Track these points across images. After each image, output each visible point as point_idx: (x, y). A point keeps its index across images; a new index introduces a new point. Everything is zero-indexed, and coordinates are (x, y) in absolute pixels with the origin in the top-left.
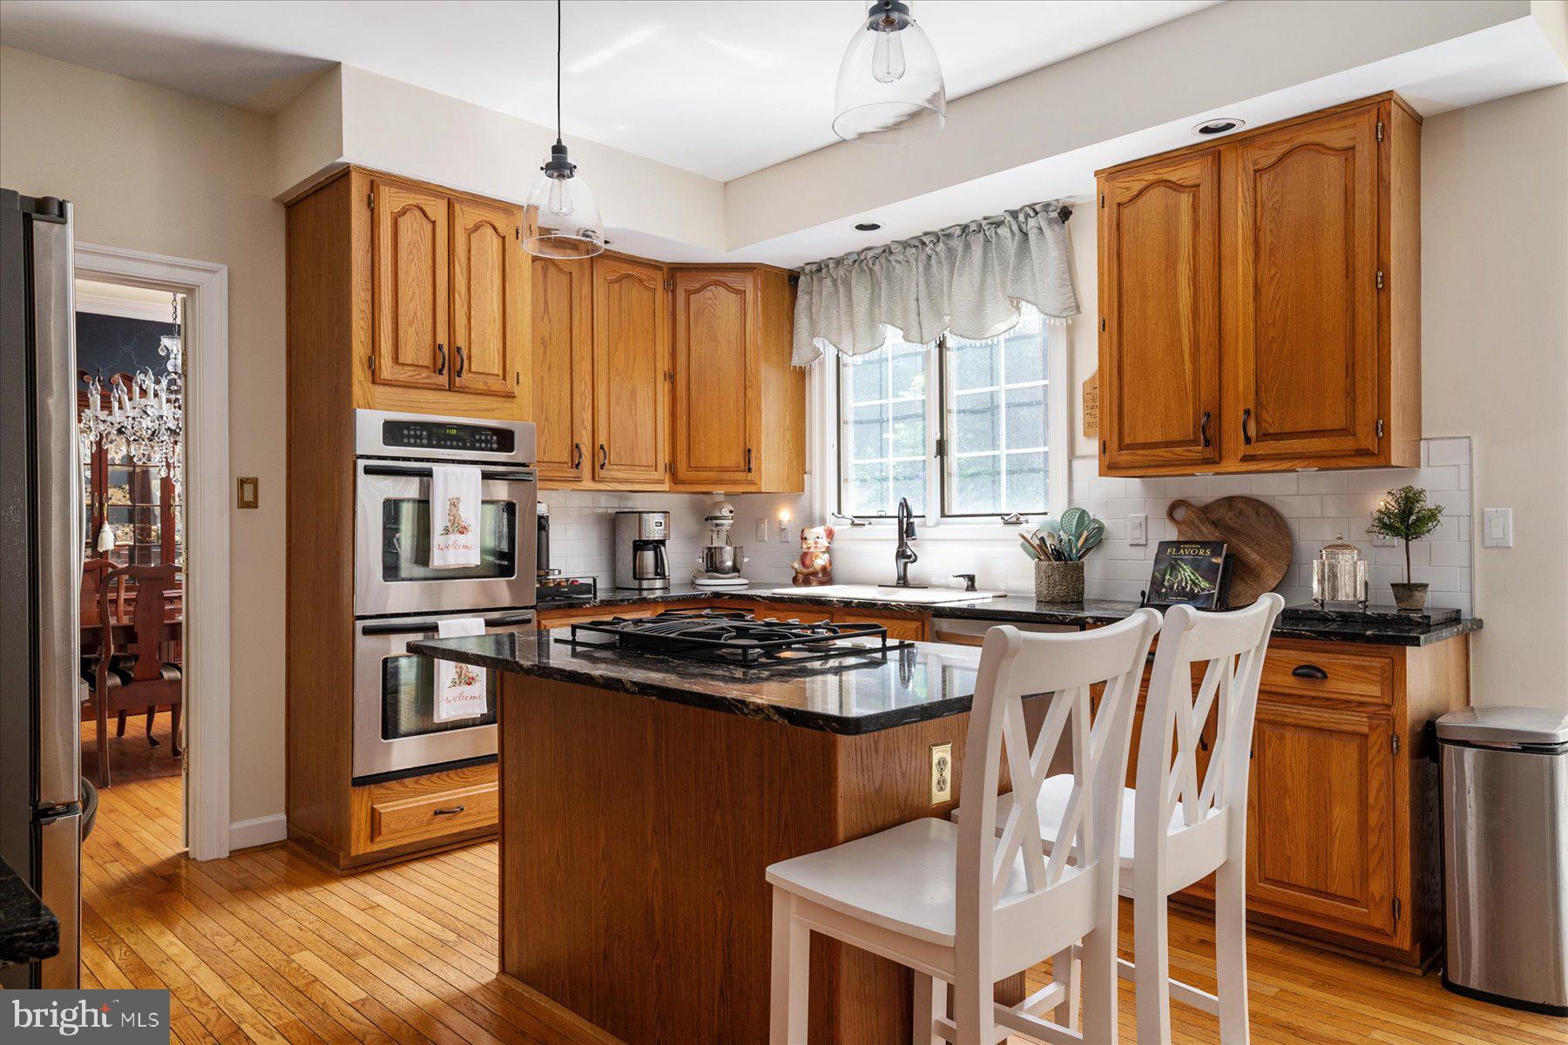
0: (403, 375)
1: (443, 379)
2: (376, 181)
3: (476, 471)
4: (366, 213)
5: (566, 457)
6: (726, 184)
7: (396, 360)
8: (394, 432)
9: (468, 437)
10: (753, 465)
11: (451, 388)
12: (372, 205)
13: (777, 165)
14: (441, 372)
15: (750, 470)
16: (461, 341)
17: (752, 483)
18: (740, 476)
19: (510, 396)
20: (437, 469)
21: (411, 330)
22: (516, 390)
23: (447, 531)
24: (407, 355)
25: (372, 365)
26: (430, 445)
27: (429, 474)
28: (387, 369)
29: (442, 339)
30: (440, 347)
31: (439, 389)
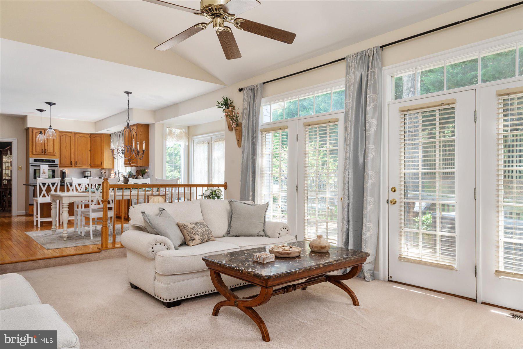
0: (37, 153)
1: (44, 153)
2: (33, 129)
3: (48, 165)
4: (32, 133)
5: (69, 163)
6: (95, 122)
7: (36, 151)
8: (35, 161)
9: (47, 161)
10: (103, 164)
11: (45, 155)
12: (32, 132)
13: (107, 118)
14: (43, 152)
15: (102, 165)
16: (46, 148)
17: (102, 167)
18: (101, 166)
19: (55, 155)
20: (41, 165)
21: (38, 148)
22: (55, 154)
23: (42, 173)
24: (38, 150)
25: (32, 152)
26: (41, 162)
27: (40, 166)
28: (34, 152)
29: (43, 148)
30: (43, 149)
31: (43, 155)
